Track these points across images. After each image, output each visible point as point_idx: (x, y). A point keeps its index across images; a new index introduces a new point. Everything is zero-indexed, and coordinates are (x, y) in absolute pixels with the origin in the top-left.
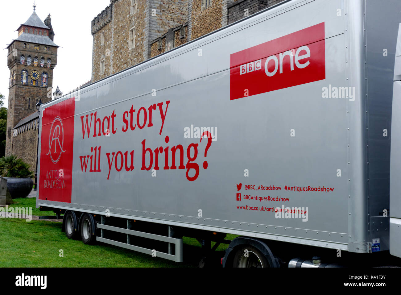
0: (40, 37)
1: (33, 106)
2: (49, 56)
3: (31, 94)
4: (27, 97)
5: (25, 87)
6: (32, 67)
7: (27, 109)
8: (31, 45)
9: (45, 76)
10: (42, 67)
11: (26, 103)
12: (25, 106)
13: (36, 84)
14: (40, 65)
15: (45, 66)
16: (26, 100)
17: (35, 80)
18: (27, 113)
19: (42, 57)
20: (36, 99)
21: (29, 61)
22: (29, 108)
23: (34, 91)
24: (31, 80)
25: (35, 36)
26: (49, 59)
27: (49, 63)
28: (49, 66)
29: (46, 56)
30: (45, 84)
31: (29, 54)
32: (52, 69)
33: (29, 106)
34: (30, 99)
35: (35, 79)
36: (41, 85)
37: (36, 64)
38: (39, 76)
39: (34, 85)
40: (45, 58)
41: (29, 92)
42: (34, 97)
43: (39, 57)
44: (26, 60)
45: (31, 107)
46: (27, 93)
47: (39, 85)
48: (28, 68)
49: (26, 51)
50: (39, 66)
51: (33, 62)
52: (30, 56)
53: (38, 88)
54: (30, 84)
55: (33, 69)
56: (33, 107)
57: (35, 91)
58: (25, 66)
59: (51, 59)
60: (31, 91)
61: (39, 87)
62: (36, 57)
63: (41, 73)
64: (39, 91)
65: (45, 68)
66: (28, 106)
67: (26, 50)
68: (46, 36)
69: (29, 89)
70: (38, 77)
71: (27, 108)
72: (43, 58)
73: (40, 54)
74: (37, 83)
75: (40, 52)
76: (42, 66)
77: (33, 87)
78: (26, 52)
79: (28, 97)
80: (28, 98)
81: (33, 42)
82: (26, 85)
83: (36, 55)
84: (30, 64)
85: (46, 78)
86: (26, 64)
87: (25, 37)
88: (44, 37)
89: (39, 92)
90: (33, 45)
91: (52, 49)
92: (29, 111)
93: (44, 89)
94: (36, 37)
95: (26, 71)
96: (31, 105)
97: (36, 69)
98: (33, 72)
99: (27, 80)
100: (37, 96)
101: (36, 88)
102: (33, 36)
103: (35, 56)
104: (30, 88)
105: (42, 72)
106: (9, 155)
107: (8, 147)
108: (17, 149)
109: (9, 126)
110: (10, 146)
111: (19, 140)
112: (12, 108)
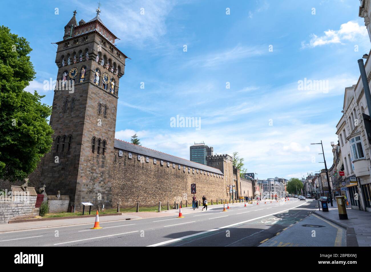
106: (100, 175)
107: (93, 164)
108: (133, 173)
109: (98, 137)
110: (101, 164)
111: (143, 167)
112: (105, 116)
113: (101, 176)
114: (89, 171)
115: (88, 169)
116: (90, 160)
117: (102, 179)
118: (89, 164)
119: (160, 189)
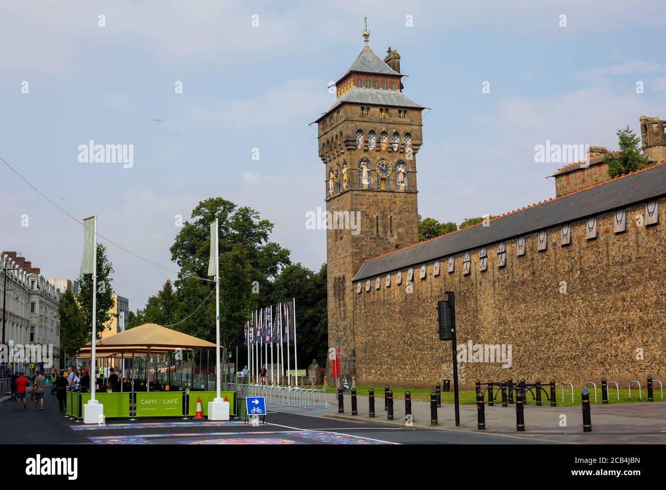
0: (386, 92)
1: (385, 230)
2: (408, 129)
3: (379, 208)
4: (372, 214)
5: (368, 194)
6: (377, 153)
7: (375, 239)
8: (372, 109)
9: (401, 169)
10: (396, 152)
11: (372, 227)
12: (370, 231)
13: (386, 188)
14: (392, 148)
16: (371, 221)
17: (384, 179)
18: (375, 246)
19: (394, 131)
20: (389, 217)
21: (373, 140)
22: (378, 236)
23: (384, 202)
24: (377, 180)
25: (377, 90)
26: (408, 135)
29: (402, 129)
30: (403, 185)
31: (371, 126)
33: (378, 231)
34: (378, 217)
35: (384, 176)
36: (396, 189)
37: (384, 146)
38: (391, 169)
39: (383, 188)
40: (401, 133)
41: (376, 203)
42: (385, 213)
43: (389, 132)
44: (366, 140)
45: (381, 234)
46: (373, 206)
47: (393, 188)
48: (370, 155)
49: (365, 121)
50: (390, 150)
51: (378, 142)
52: (373, 132)
53: (391, 194)
54: (376, 187)
55: (378, 158)
56: (385, 232)
57: (386, 201)
58: (366, 151)
59: (412, 134)
60: (378, 202)
61: (393, 192)
62: (384, 133)
63: (394, 164)
64: (394, 199)
65: (401, 152)
66: (375, 232)
67: (365, 119)
68: (395, 90)
69: (375, 198)
70: (390, 173)
71: (374, 236)
72: (396, 134)
73: (391, 126)
74: (389, 185)
75: (391, 121)
76: (395, 150)
77: (382, 193)
78: (365, 124)
79: (374, 213)
80: (375, 217)
81: (377, 103)
82: (370, 190)
83: (384, 129)
84: (374, 146)
85: (403, 173)
86: (366, 148)
87: (361, 94)
88: (393, 92)
89: (393, 203)
90: (378, 110)
91: (412, 114)
92: (379, 241)
93: (402, 194)
94: (378, 93)
95: (367, 161)
96: (380, 229)
97: (385, 156)
98: (380, 162)
99: (369, 180)
100: (391, 211)
101: (387, 193)
102: (373, 91)
103: (382, 131)
104: (377, 196)
105: (396, 161)
106: (343, 333)
107: (337, 318)
108: (374, 319)
109: (337, 276)
110: (343, 316)
111: (384, 300)
112: (341, 238)
113: (344, 335)
114: (335, 330)
115: (334, 327)
116: (334, 314)
117: (345, 338)
118: (334, 320)
119: (410, 345)
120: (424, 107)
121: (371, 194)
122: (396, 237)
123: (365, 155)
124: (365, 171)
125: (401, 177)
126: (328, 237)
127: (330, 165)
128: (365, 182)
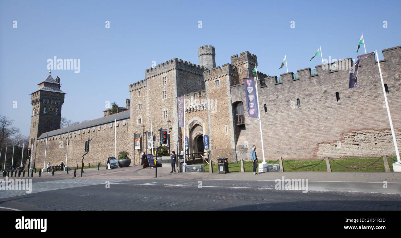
2: (60, 98)
5: (45, 115)
8: (49, 93)
9: (57, 109)
11: (45, 124)
15: (57, 104)
17: (51, 111)
18: (46, 129)
20: (51, 122)
21: (48, 101)
24: (48, 112)
25: (51, 88)
26: (60, 100)
27: (60, 102)
28: (59, 104)
29: (58, 99)
30: (57, 113)
31: (48, 97)
32: (61, 105)
33: (47, 125)
36: (55, 114)
37: (52, 103)
38: (53, 109)
39: (50, 114)
41: (48, 118)
43: (54, 99)
44: (46, 101)
46: (46, 119)
50: (54, 104)
51: (50, 101)
52: (48, 99)
54: (48, 114)
56: (50, 126)
57: (51, 117)
58: (46, 104)
61: (53, 115)
64: (54, 117)
71: (46, 127)
72: (56, 99)
73: (54, 97)
74: (52, 113)
78: (46, 96)
80: (47, 121)
83: (52, 98)
84: (48, 103)
90: (51, 93)
91: (62, 95)
93: (56, 116)
95: (46, 107)
97: (52, 105)
98: (50, 107)
99: (46, 112)
100: (52, 120)
104: (48, 116)
105: (55, 107)
112: (35, 127)
120: (65, 93)
121: (46, 115)
122: (53, 127)
123: (45, 105)
124: (45, 109)
125: (56, 111)
126: (31, 127)
127: (34, 106)
128: (44, 112)
